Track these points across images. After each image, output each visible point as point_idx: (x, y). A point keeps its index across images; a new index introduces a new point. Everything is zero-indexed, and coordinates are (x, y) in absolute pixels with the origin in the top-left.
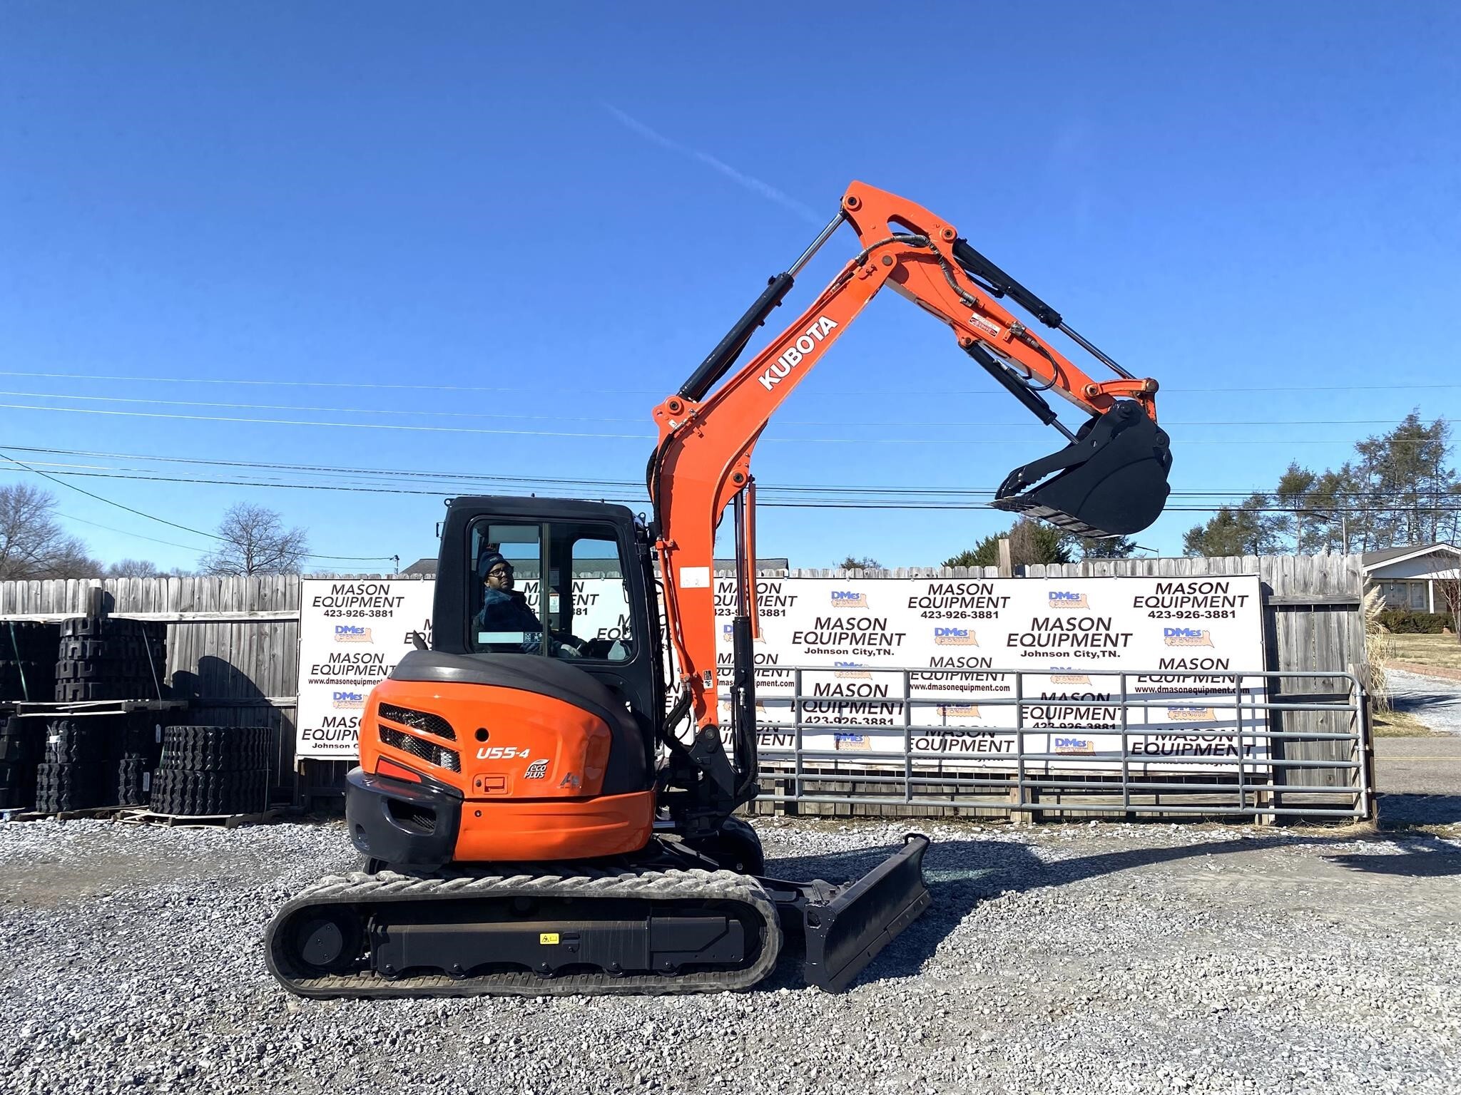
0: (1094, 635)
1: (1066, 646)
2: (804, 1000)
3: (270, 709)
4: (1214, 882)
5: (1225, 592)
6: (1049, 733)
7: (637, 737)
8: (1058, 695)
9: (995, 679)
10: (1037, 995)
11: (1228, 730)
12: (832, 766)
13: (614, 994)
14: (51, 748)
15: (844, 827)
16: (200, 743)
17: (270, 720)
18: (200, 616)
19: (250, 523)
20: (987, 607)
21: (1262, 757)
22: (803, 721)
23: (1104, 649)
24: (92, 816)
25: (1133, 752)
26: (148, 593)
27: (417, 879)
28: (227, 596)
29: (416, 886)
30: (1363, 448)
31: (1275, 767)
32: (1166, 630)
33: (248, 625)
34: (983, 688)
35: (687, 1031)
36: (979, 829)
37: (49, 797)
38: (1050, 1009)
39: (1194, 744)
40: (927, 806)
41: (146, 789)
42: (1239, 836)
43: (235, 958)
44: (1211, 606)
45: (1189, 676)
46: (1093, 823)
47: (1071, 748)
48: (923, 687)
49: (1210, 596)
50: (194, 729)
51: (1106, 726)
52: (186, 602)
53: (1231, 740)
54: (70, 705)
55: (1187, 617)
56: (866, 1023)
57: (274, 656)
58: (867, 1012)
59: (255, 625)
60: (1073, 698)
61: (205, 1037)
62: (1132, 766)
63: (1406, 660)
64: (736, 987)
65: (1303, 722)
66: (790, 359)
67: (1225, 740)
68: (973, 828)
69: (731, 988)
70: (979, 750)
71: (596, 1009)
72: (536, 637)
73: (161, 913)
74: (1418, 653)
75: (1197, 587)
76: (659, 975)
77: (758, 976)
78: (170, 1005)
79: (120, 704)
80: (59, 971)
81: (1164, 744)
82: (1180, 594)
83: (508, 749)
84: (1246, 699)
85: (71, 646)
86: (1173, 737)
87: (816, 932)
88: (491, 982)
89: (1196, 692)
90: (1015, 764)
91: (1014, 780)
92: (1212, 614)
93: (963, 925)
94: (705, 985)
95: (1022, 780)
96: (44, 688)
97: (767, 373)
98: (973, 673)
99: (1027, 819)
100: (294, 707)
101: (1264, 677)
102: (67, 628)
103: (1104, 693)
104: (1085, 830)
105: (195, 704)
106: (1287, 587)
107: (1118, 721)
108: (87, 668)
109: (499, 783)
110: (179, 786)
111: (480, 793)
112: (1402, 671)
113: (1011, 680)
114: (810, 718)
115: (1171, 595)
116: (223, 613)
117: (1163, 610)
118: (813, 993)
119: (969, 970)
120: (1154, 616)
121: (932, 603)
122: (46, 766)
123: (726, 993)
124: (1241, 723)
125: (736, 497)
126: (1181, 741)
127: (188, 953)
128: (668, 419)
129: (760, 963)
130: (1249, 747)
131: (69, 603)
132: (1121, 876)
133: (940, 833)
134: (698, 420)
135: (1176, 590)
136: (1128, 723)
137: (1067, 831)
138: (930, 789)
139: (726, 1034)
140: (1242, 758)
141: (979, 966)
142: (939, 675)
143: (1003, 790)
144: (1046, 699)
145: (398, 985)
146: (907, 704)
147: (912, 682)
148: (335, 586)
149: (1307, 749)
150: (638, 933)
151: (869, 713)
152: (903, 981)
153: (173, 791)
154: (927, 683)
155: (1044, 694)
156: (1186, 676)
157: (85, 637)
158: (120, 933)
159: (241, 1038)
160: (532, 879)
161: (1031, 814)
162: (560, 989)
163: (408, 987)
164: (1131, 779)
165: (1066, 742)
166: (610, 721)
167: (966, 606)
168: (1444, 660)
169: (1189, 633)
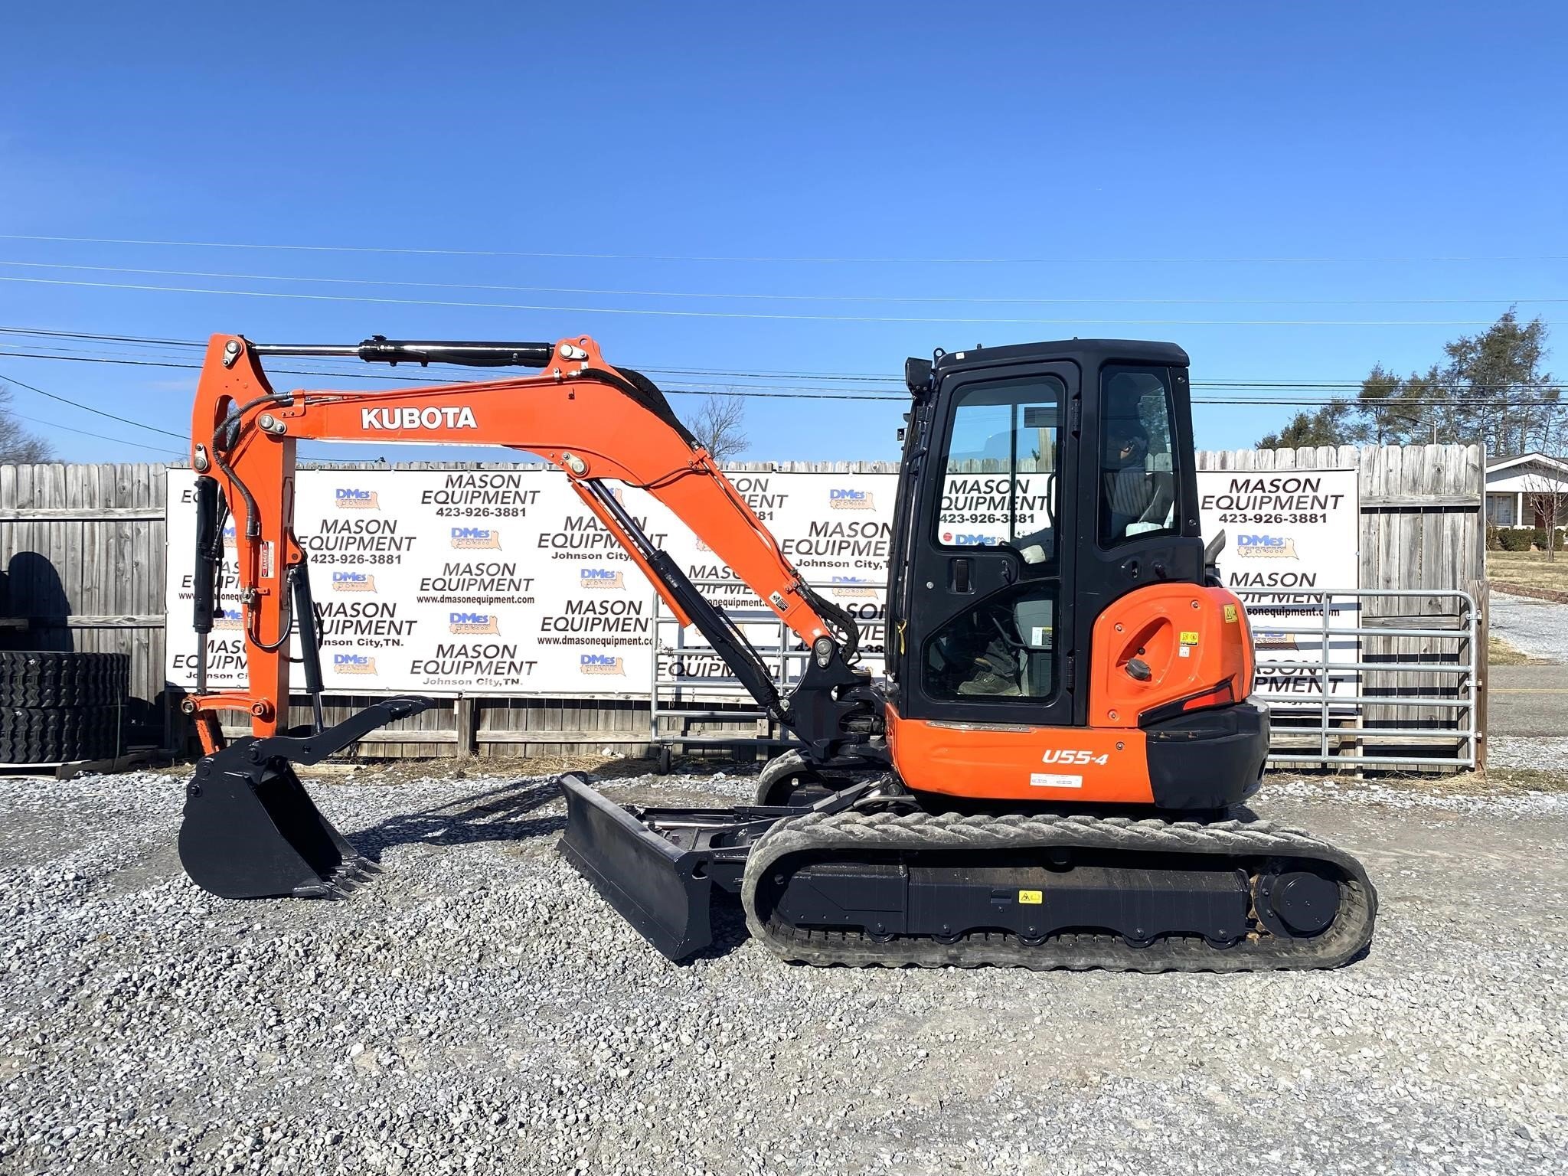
5: (1315, 490)
11: (1311, 660)
17: (136, 643)
18: (42, 514)
20: (1021, 509)
28: (74, 489)
30: (1453, 350)
32: (1240, 538)
33: (103, 525)
44: (1297, 508)
45: (1266, 594)
49: (1296, 495)
52: (24, 495)
55: (1266, 522)
57: (137, 564)
59: (113, 524)
74: (1506, 572)
75: (1280, 484)
82: (1259, 493)
84: (1335, 623)
89: (1273, 615)
92: (1298, 518)
100: (163, 627)
101: (1359, 595)
106: (1392, 485)
115: (1248, 494)
116: (71, 510)
117: (1238, 512)
120: (1226, 521)
130: (1335, 682)
135: (1255, 488)
140: (1326, 695)
151: (874, 638)
156: (1262, 595)
167: (995, 508)
168: (1539, 578)
169: (1267, 540)
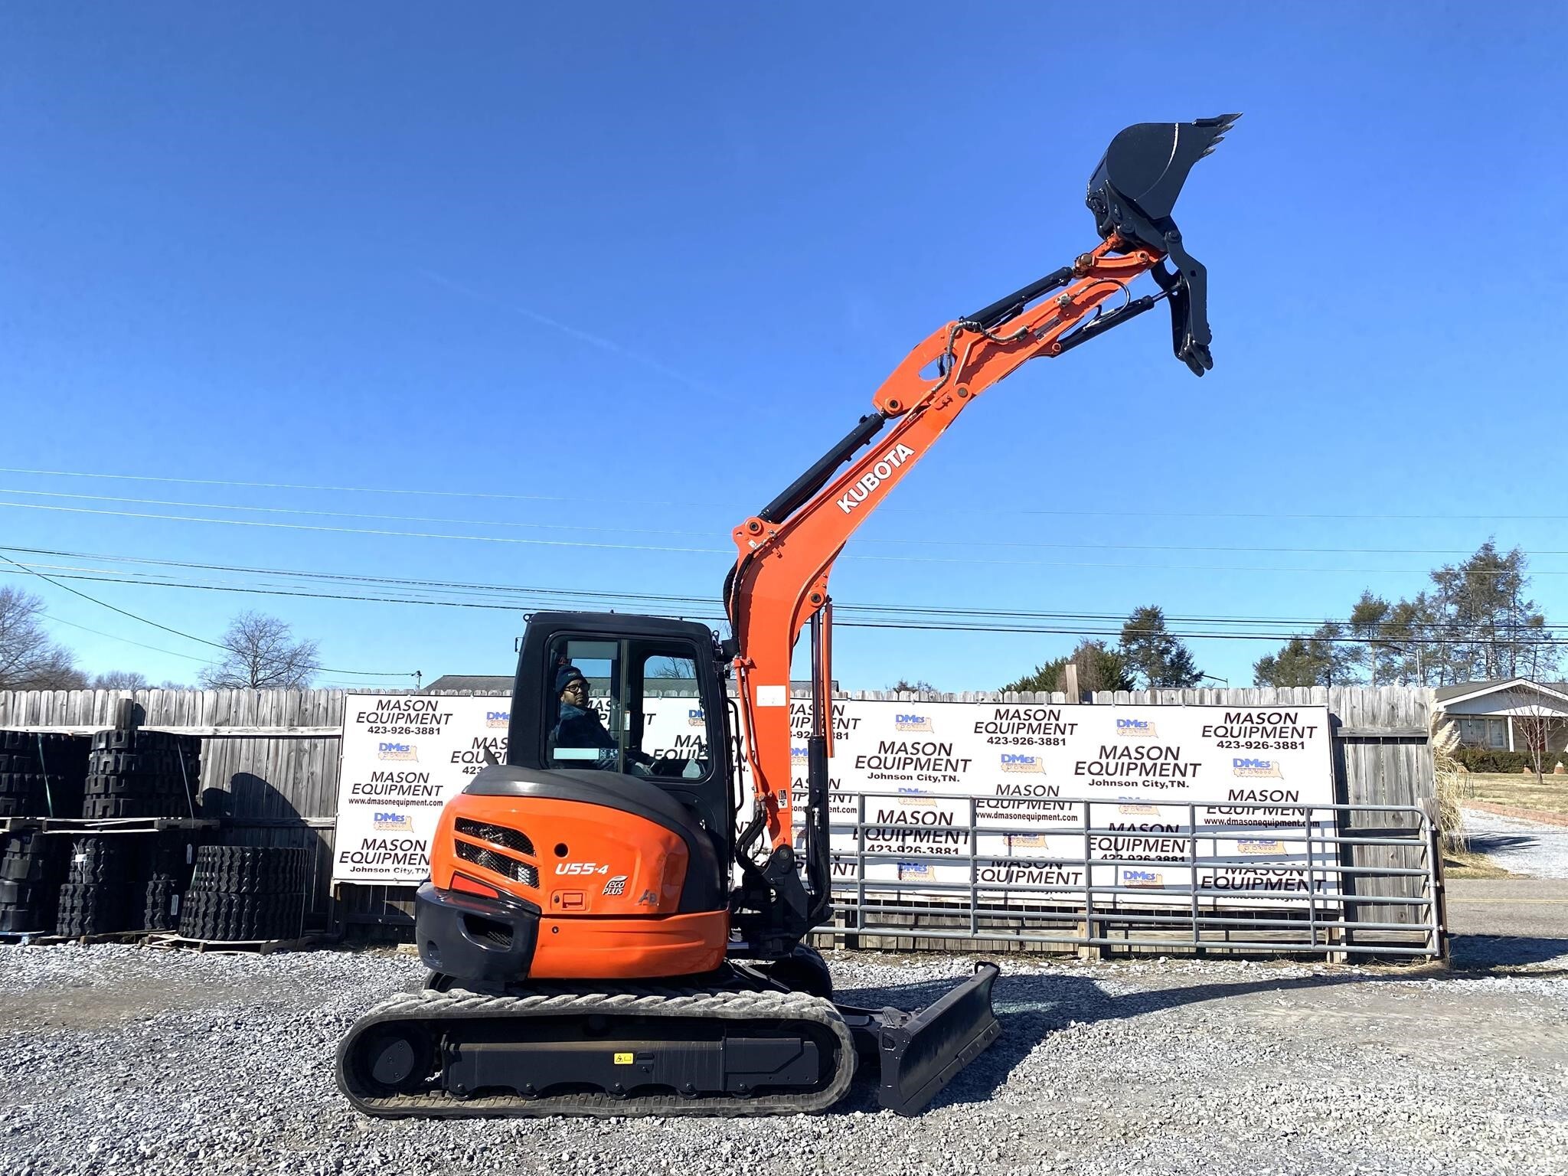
0: (1162, 764)
1: (1134, 775)
2: (879, 1123)
3: (306, 830)
4: (1284, 1017)
5: (1294, 723)
6: (1117, 865)
7: (712, 855)
8: (1127, 825)
9: (1062, 809)
10: (1110, 1121)
11: (1299, 864)
12: (894, 898)
13: (688, 1116)
14: (76, 867)
15: (907, 961)
16: (237, 864)
17: (306, 841)
18: (235, 731)
19: (257, 633)
20: (1054, 734)
21: (1333, 892)
22: (866, 849)
23: (1173, 779)
24: (117, 940)
25: (1203, 886)
26: (181, 705)
27: (490, 996)
28: (265, 710)
29: (491, 1003)
30: (1438, 577)
31: (1346, 903)
32: (1235, 761)
33: (286, 741)
34: (1050, 818)
35: (765, 1150)
36: (1046, 965)
37: (72, 920)
38: (1123, 1132)
39: (1265, 878)
40: (992, 940)
41: (174, 913)
42: (1310, 974)
43: (295, 1080)
44: (1280, 737)
45: (1259, 808)
46: (1162, 959)
47: (1139, 881)
48: (989, 816)
49: (1278, 726)
50: (231, 849)
51: (1175, 859)
52: (221, 715)
53: (1301, 875)
54: (99, 822)
55: (1256, 748)
56: (942, 1144)
57: (312, 774)
58: (942, 1133)
59: (294, 741)
60: (1141, 829)
61: (278, 1153)
62: (1202, 900)
63: (1484, 799)
64: (810, 1109)
65: (1375, 857)
66: (868, 484)
67: (1295, 875)
68: (1040, 964)
69: (805, 1110)
70: (1046, 882)
71: (671, 1129)
72: (612, 754)
73: (208, 1037)
74: (1498, 793)
75: (1265, 717)
76: (733, 1097)
77: (833, 1097)
78: (237, 1124)
79: (153, 822)
80: (115, 1091)
81: (1234, 878)
82: (1248, 724)
83: (586, 865)
84: (1316, 833)
85: (101, 760)
86: (1244, 871)
87: (891, 1055)
88: (563, 1103)
89: (1266, 825)
90: (1083, 896)
91: (1081, 914)
92: (1281, 745)
93: (1033, 1054)
94: (780, 1107)
95: (1091, 912)
96: (71, 803)
97: (846, 497)
98: (1040, 801)
99: (1095, 954)
100: (332, 828)
101: (1334, 809)
102: (100, 741)
103: (1173, 825)
104: (1155, 966)
105: (227, 824)
106: (1356, 718)
107: (1187, 854)
108: (119, 783)
109: (577, 899)
110: (212, 910)
111: (558, 909)
112: (1479, 811)
113: (1079, 810)
114: (873, 846)
115: (1240, 725)
116: (261, 728)
117: (1232, 740)
118: (887, 1117)
119: (1041, 1095)
120: (1223, 746)
121: (998, 728)
122: (70, 887)
123: (801, 1115)
124: (1311, 856)
125: (812, 617)
126: (1251, 875)
127: (245, 1075)
128: (748, 540)
129: (834, 1086)
130: (1320, 882)
131: (97, 715)
132: (1192, 1011)
133: (1006, 968)
134: (777, 541)
135: (1245, 720)
136: (1198, 855)
137: (1135, 966)
138: (996, 923)
139: (804, 1152)
140: (1313, 893)
141: (1051, 1092)
142: (1005, 803)
143: (1070, 924)
144: (1114, 829)
145: (469, 1104)
146: (973, 833)
147: (978, 810)
148: (381, 701)
149: (1378, 884)
150: (713, 1053)
151: (934, 841)
152: (977, 1107)
153: (205, 915)
154: (993, 811)
155: (1112, 824)
156: (1255, 808)
157: (119, 751)
158: (169, 1055)
159: (316, 1154)
160: (607, 998)
161: (1098, 949)
162: (634, 1109)
163: (480, 1106)
164: (1201, 914)
165: (1135, 875)
166: (688, 839)
167: (1033, 732)
168: (1523, 800)
169: (1258, 764)
